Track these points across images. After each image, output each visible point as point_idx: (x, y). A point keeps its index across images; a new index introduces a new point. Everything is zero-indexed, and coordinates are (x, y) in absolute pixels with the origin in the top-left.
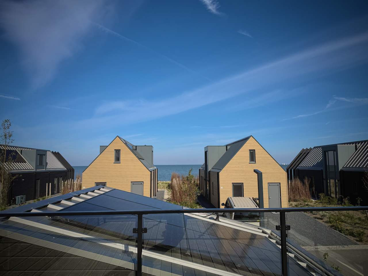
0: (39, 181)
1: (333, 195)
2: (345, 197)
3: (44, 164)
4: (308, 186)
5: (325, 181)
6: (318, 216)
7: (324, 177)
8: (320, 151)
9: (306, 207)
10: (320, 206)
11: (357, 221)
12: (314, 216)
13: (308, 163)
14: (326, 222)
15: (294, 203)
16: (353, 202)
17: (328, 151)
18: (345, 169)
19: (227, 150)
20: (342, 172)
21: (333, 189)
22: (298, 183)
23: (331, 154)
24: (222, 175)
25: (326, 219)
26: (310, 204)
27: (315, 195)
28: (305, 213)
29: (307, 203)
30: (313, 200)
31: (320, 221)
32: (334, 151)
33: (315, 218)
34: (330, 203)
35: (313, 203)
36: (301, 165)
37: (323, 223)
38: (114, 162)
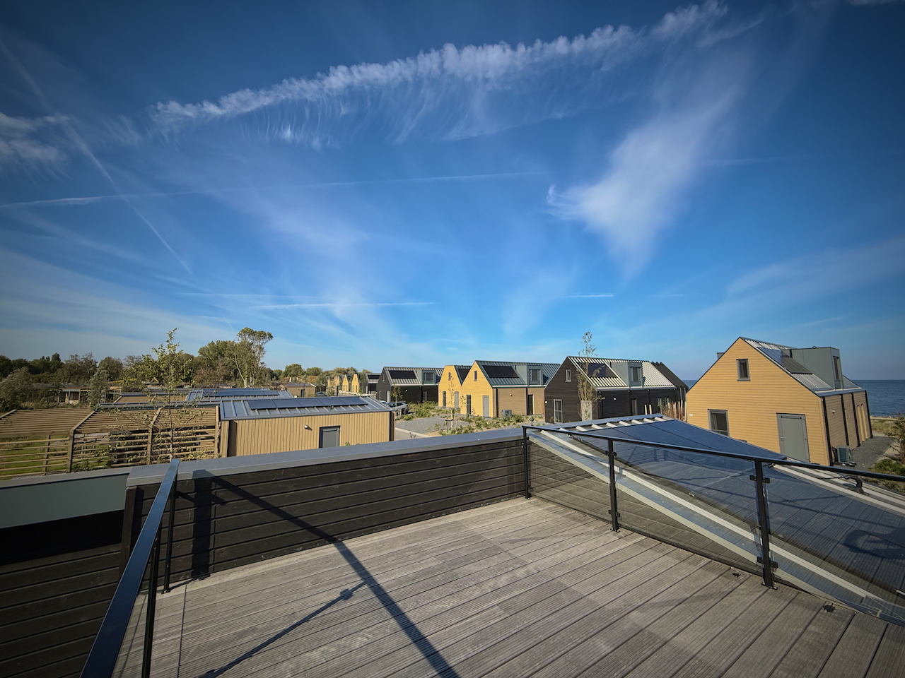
0: (635, 401)
3: (641, 380)
38: (737, 378)
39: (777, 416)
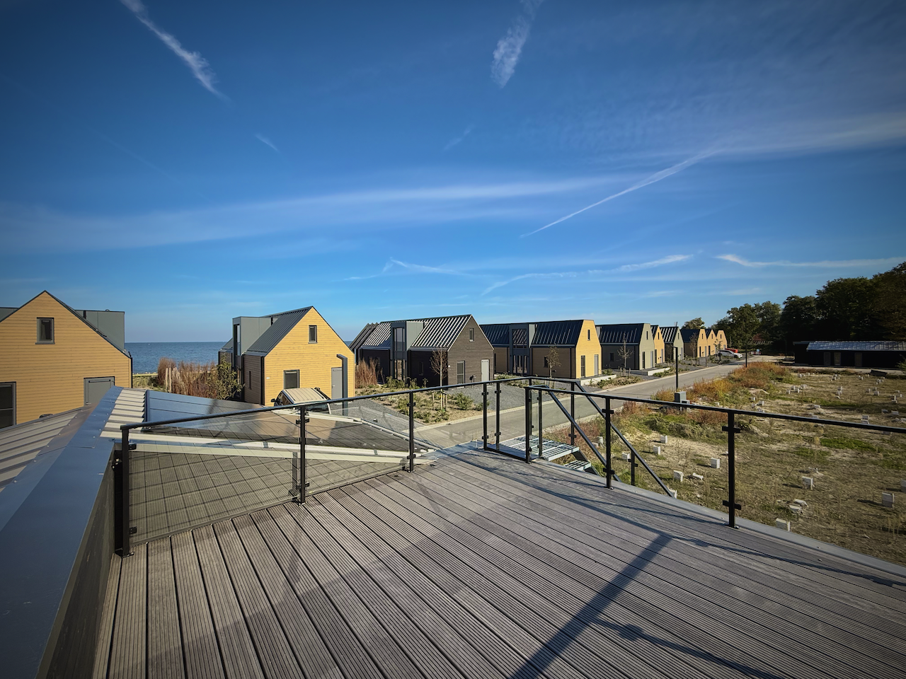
1: (400, 378)
2: (413, 378)
4: (374, 369)
5: (391, 362)
6: (386, 402)
7: (391, 358)
8: (388, 327)
9: (373, 394)
10: (387, 391)
11: (423, 403)
12: (383, 402)
13: (374, 341)
14: (395, 408)
15: (359, 391)
16: (420, 384)
17: (396, 328)
18: (413, 349)
19: (272, 323)
20: (410, 352)
21: (400, 371)
22: (364, 365)
23: (399, 331)
24: (268, 360)
25: (394, 405)
26: (376, 389)
27: (381, 380)
28: (373, 400)
29: (373, 389)
30: (380, 385)
31: (390, 407)
32: (403, 328)
33: (384, 404)
34: (397, 387)
35: (380, 388)
36: (366, 343)
37: (392, 409)
38: (35, 341)
39: (85, 382)
